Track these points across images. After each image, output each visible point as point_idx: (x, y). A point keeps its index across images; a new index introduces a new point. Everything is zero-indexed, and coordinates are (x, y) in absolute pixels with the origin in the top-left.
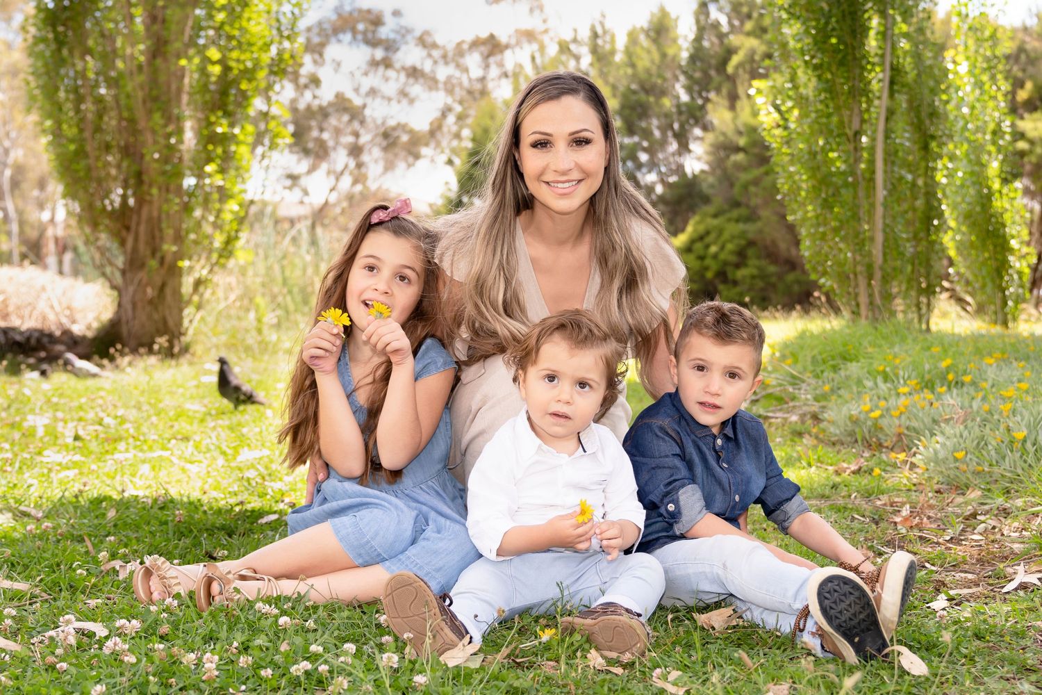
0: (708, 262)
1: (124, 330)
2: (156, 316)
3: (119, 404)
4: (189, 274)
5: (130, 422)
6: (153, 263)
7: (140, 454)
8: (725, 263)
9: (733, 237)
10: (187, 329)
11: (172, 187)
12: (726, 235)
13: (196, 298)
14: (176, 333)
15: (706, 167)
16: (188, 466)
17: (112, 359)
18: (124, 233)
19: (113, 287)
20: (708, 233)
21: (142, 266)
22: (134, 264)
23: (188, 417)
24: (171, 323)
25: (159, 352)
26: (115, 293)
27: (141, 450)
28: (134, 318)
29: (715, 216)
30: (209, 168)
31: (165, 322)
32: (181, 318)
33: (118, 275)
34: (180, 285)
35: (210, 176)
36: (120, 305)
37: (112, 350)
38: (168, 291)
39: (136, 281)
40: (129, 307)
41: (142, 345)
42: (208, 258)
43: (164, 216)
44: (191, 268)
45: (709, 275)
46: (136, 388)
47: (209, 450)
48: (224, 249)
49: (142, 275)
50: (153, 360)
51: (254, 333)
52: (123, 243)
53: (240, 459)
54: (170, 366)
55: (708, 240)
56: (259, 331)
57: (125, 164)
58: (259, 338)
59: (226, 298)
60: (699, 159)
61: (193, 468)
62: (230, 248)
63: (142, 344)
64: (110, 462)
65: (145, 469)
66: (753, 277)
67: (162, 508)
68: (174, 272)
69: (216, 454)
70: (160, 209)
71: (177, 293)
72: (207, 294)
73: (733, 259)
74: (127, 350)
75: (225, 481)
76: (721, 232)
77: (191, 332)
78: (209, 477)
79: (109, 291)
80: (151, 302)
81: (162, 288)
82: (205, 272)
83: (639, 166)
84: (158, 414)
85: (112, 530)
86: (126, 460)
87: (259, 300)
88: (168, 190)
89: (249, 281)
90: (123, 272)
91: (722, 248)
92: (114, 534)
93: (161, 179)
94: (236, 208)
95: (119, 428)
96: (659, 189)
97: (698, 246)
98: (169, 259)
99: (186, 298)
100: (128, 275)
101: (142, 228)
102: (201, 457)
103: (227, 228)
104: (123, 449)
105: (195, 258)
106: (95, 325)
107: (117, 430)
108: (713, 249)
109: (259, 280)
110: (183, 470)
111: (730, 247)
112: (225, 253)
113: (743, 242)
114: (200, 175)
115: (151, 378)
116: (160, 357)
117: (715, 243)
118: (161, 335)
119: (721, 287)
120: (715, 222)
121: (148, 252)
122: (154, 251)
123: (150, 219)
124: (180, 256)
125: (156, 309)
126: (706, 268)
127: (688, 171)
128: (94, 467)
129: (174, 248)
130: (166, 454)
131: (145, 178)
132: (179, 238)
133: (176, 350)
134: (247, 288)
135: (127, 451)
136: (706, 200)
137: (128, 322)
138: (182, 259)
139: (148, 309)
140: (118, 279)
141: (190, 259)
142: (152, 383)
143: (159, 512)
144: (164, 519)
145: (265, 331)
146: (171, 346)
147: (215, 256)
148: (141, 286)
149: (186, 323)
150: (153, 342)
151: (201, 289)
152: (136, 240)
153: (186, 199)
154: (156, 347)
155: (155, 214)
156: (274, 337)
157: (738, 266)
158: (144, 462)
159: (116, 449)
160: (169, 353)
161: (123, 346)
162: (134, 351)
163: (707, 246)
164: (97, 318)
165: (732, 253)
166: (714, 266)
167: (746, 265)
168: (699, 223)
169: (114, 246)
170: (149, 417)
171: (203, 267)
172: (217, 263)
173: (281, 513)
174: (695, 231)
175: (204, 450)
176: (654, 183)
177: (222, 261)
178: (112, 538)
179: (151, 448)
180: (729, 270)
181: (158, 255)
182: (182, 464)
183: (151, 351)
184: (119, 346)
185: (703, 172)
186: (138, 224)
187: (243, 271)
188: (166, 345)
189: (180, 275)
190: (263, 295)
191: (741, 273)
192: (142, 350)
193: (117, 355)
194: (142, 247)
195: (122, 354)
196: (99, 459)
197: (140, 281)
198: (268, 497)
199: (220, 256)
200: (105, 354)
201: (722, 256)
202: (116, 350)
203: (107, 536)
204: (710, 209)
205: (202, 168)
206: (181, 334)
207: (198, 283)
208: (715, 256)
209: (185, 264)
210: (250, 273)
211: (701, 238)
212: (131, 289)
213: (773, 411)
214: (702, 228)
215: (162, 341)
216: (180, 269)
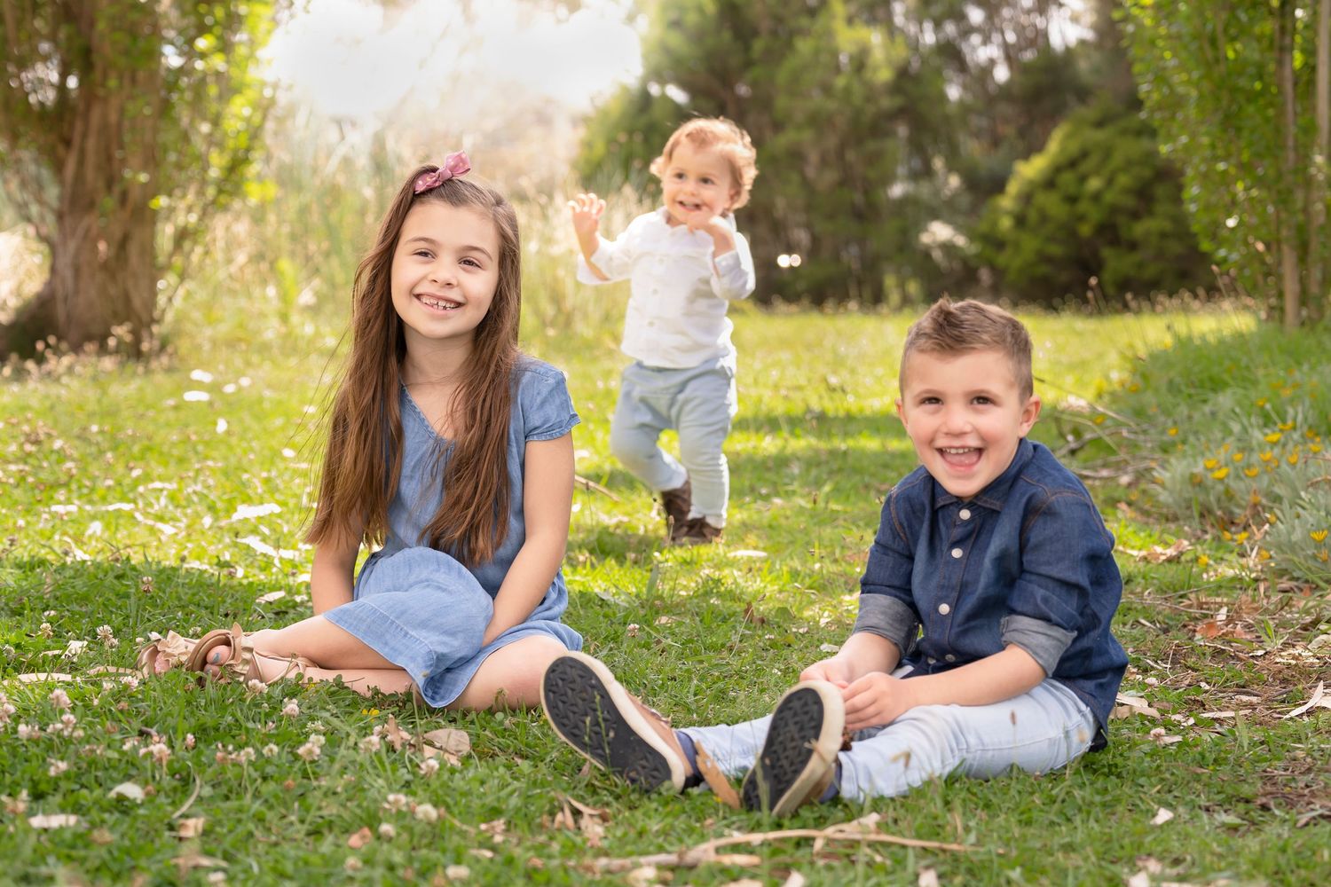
0: (1084, 206)
1: (61, 312)
2: (112, 291)
3: (54, 433)
4: (168, 218)
5: (73, 460)
6: (109, 202)
7: (88, 508)
8: (1114, 210)
9: (1129, 164)
10: (164, 311)
11: (141, 75)
12: (1117, 159)
13: (178, 261)
14: (145, 318)
15: (1089, 35)
16: (160, 525)
17: (40, 360)
18: (61, 150)
19: (42, 238)
20: (1084, 154)
21: (91, 205)
22: (77, 204)
23: (161, 454)
24: (137, 302)
25: (117, 351)
26: (44, 248)
27: (91, 502)
28: (77, 292)
29: (1100, 124)
30: (203, 43)
31: (127, 299)
32: (153, 293)
33: (50, 219)
34: (153, 236)
35: (203, 55)
36: (53, 270)
37: (40, 346)
38: (133, 250)
39: (80, 232)
40: (68, 274)
41: (89, 338)
42: (201, 193)
43: (126, 123)
44: (171, 210)
45: (1085, 230)
46: (81, 408)
47: (189, 502)
48: (225, 180)
49: (92, 221)
50: (108, 363)
51: (274, 322)
52: (58, 167)
53: (236, 517)
54: (134, 374)
55: (1085, 167)
56: (284, 318)
57: (63, 34)
58: (283, 330)
59: (229, 261)
60: (1075, 19)
61: (168, 529)
62: (234, 177)
63: (91, 337)
64: (45, 516)
65: (96, 527)
66: (1163, 235)
67: (118, 577)
68: (143, 217)
69: (201, 508)
70: (122, 111)
71: (149, 251)
72: (196, 257)
73: (1130, 202)
74: (64, 346)
75: (213, 547)
76: (1107, 153)
77: (169, 317)
78: (189, 541)
79: (35, 245)
80: (105, 266)
81: (123, 244)
82: (193, 218)
83: (967, 31)
84: (115, 448)
85: (52, 602)
86: (68, 513)
87: (285, 265)
88: (134, 81)
89: (269, 231)
90: (60, 216)
91: (1110, 182)
92: (54, 608)
93: (122, 62)
94: (246, 112)
95: (56, 468)
96: (1002, 74)
97: (1067, 178)
98: (135, 195)
99: (161, 259)
100: (68, 221)
101: (91, 144)
102: (178, 513)
103: (231, 143)
104: (62, 498)
105: (178, 192)
106: (13, 303)
107: (53, 472)
108: (1094, 184)
109: (286, 229)
110: (152, 530)
111: (1124, 180)
112: (228, 187)
113: (1147, 173)
114: (190, 52)
115: (104, 392)
116: (119, 358)
117: (1097, 172)
118: (120, 323)
119: (1107, 253)
120: (1100, 135)
121: (101, 184)
122: (110, 182)
123: (105, 127)
124: (152, 190)
125: (113, 277)
126: (1081, 218)
127: (1056, 41)
128: (21, 522)
129: (143, 177)
130: (126, 507)
131: (96, 58)
132: (152, 160)
133: (145, 346)
134: (264, 241)
135: (68, 501)
136: (1083, 94)
137: (66, 299)
138: (154, 196)
139: (100, 277)
140: (50, 227)
141: (170, 195)
142: (105, 401)
143: (115, 582)
144: (123, 590)
145: (295, 319)
146: (138, 340)
147: (211, 192)
148: (89, 240)
149: (162, 300)
150: (108, 334)
151: (187, 245)
152: (81, 162)
153: (163, 93)
154: (112, 342)
155: (113, 117)
156: (309, 329)
157: (1135, 216)
158: (93, 518)
159: (52, 498)
160: (134, 352)
161: (60, 338)
162: (77, 348)
163: (1083, 179)
164: (18, 292)
165: (1127, 191)
166: (1095, 215)
167: (1150, 213)
168: (1068, 137)
169: (46, 174)
170: (102, 452)
171: (190, 210)
172: (214, 202)
173: (291, 591)
174: (1063, 149)
175: (184, 503)
176: (992, 62)
177: (223, 199)
178: (53, 613)
179: (104, 499)
180: (1122, 220)
181: (117, 189)
182: (150, 522)
183: (103, 350)
184: (52, 340)
185: (1082, 43)
186: (85, 136)
187: (258, 217)
188: (128, 338)
189: (154, 223)
190: (293, 254)
191: (1140, 229)
192: (90, 347)
193: (49, 354)
194: (90, 174)
195: (59, 353)
196: (28, 511)
197: (88, 231)
198: (274, 570)
199: (220, 191)
200: (28, 353)
201: (1109, 197)
202: (48, 346)
203: (44, 610)
204: (1090, 112)
205: (190, 42)
206: (153, 321)
207: (182, 236)
208: (1096, 197)
209: (161, 201)
210: (272, 218)
211: (1072, 164)
212: (72, 245)
213: (1094, 469)
214: (1074, 147)
215: (122, 331)
216: (155, 213)
